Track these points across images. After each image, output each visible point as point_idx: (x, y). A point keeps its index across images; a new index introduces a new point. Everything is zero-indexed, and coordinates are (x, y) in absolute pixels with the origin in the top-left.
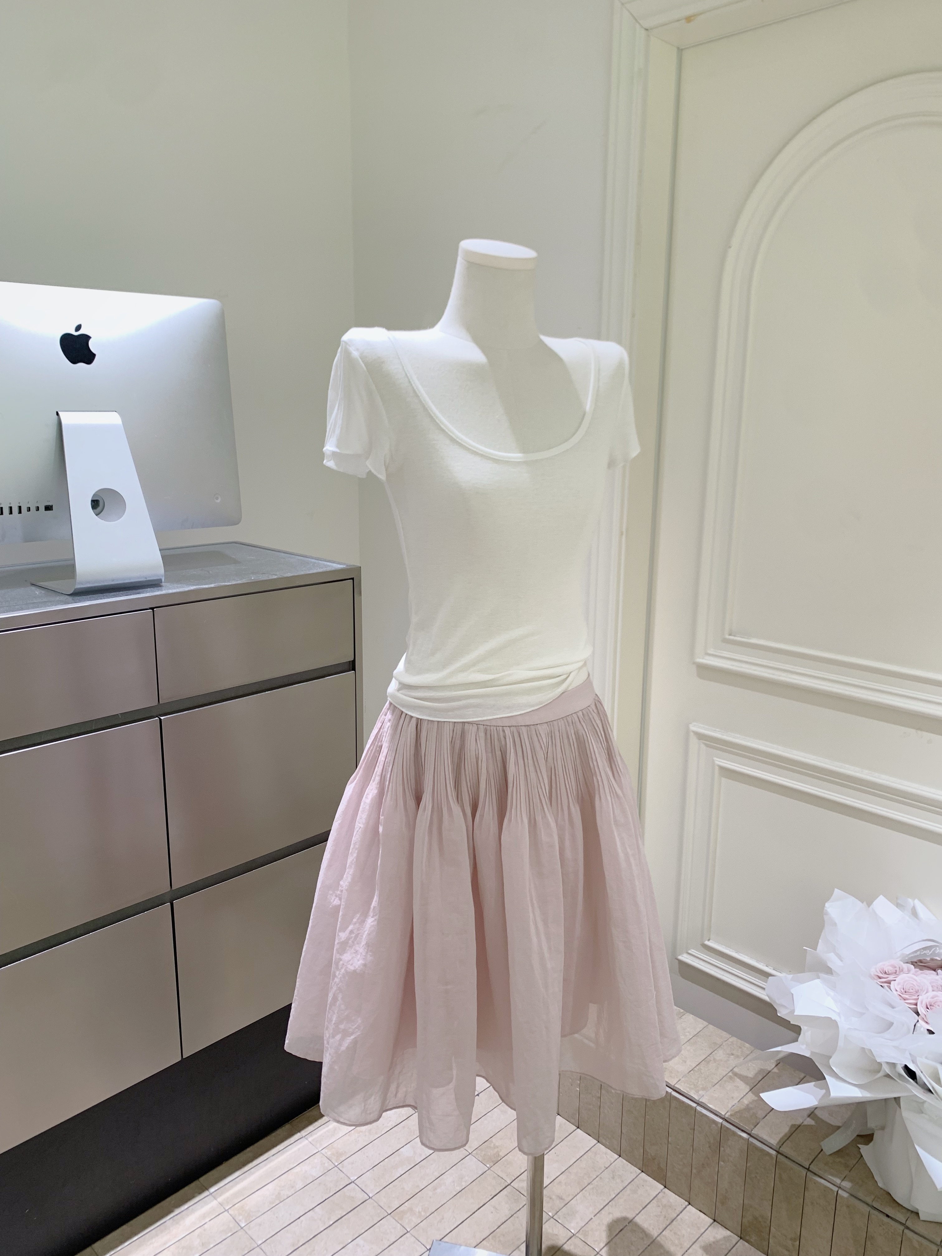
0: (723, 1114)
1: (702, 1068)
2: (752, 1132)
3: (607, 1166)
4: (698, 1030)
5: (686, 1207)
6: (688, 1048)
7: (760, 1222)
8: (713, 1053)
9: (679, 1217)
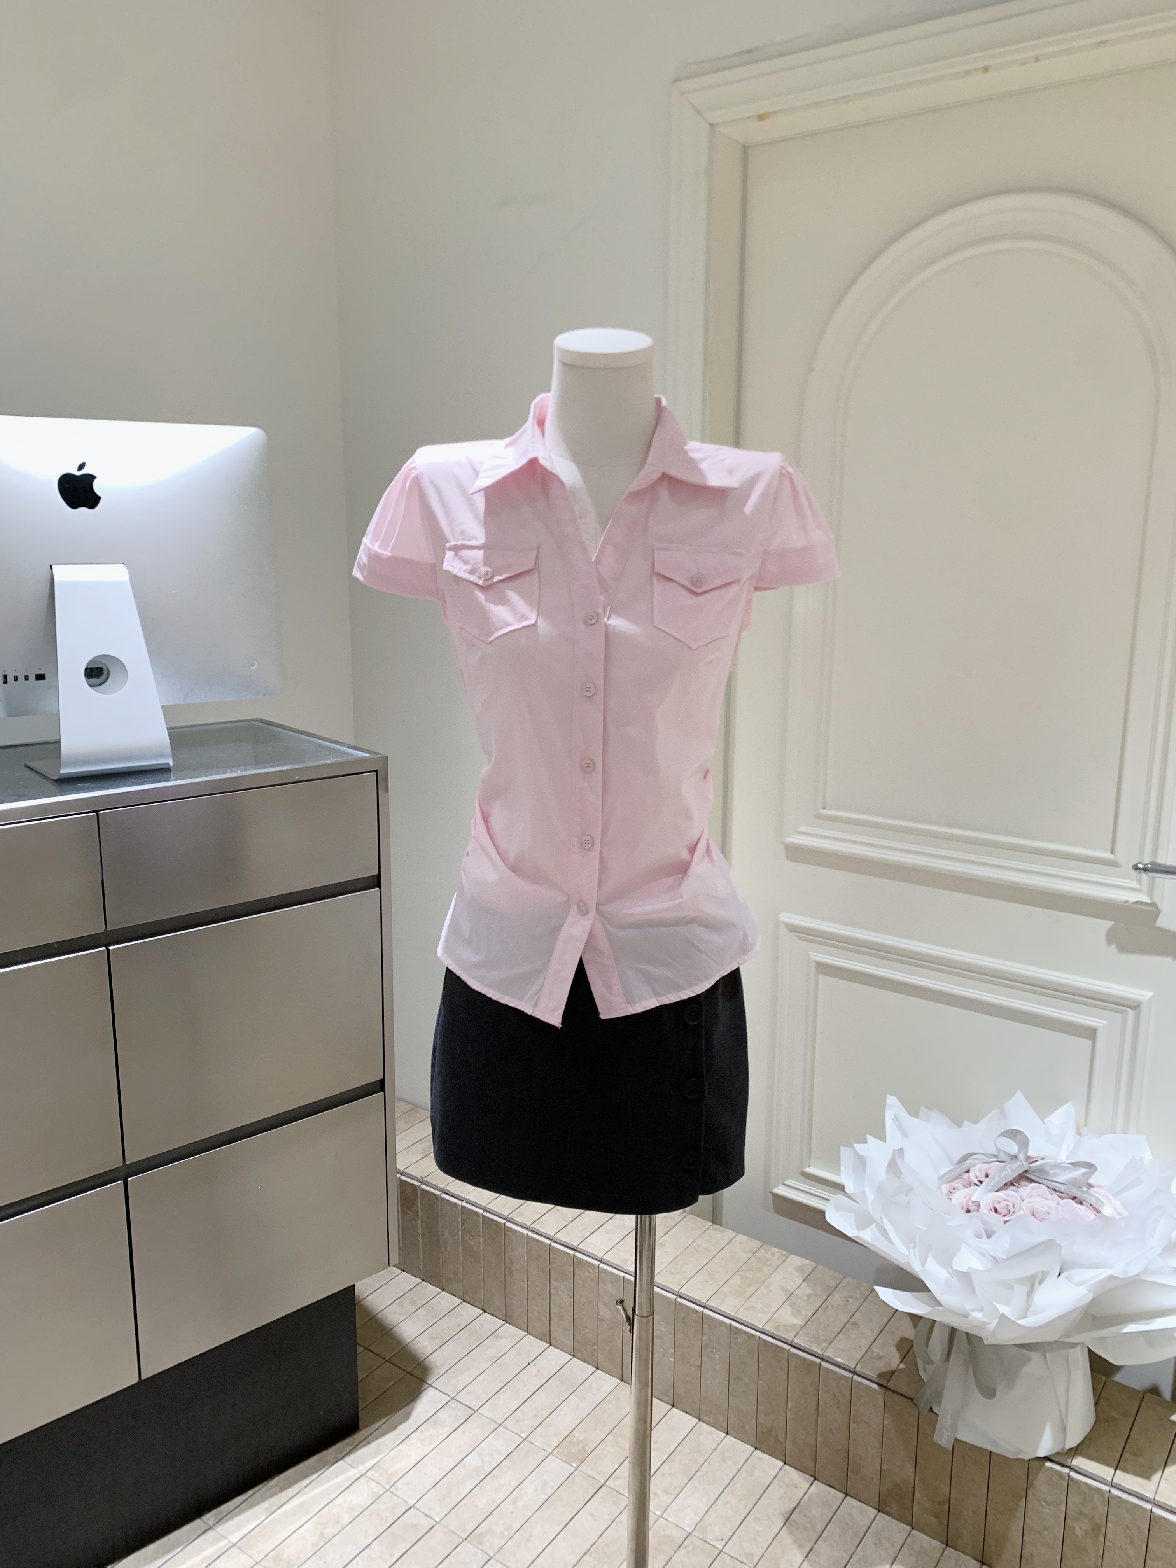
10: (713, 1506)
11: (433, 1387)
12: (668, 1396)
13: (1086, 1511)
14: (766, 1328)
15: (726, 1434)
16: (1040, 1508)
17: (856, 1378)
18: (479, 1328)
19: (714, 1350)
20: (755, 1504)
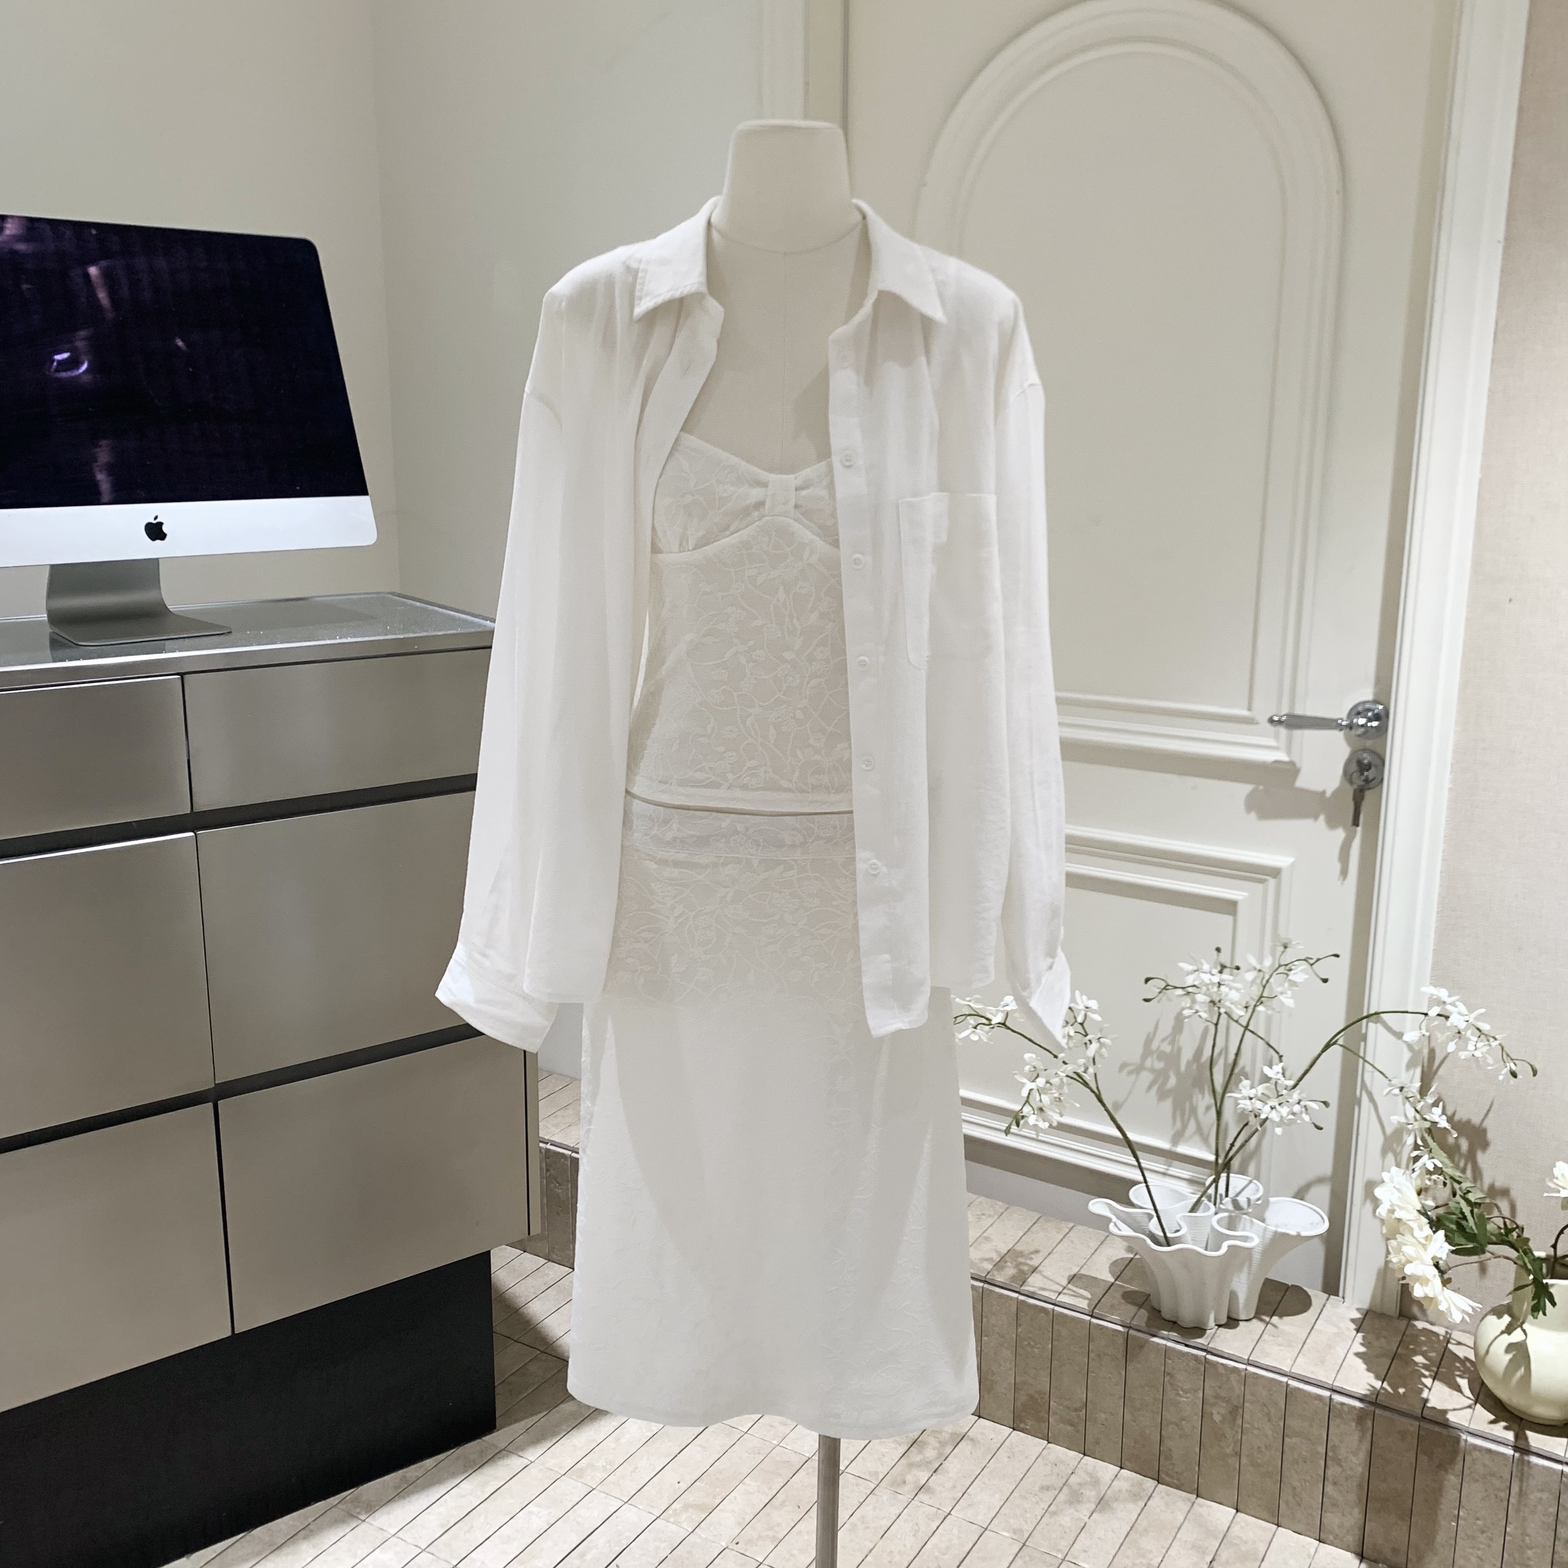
0: (983, 1275)
2: (1022, 1288)
7: (1037, 1400)
11: (518, 1342)
13: (1223, 1394)
16: (1178, 1398)
17: (986, 1286)
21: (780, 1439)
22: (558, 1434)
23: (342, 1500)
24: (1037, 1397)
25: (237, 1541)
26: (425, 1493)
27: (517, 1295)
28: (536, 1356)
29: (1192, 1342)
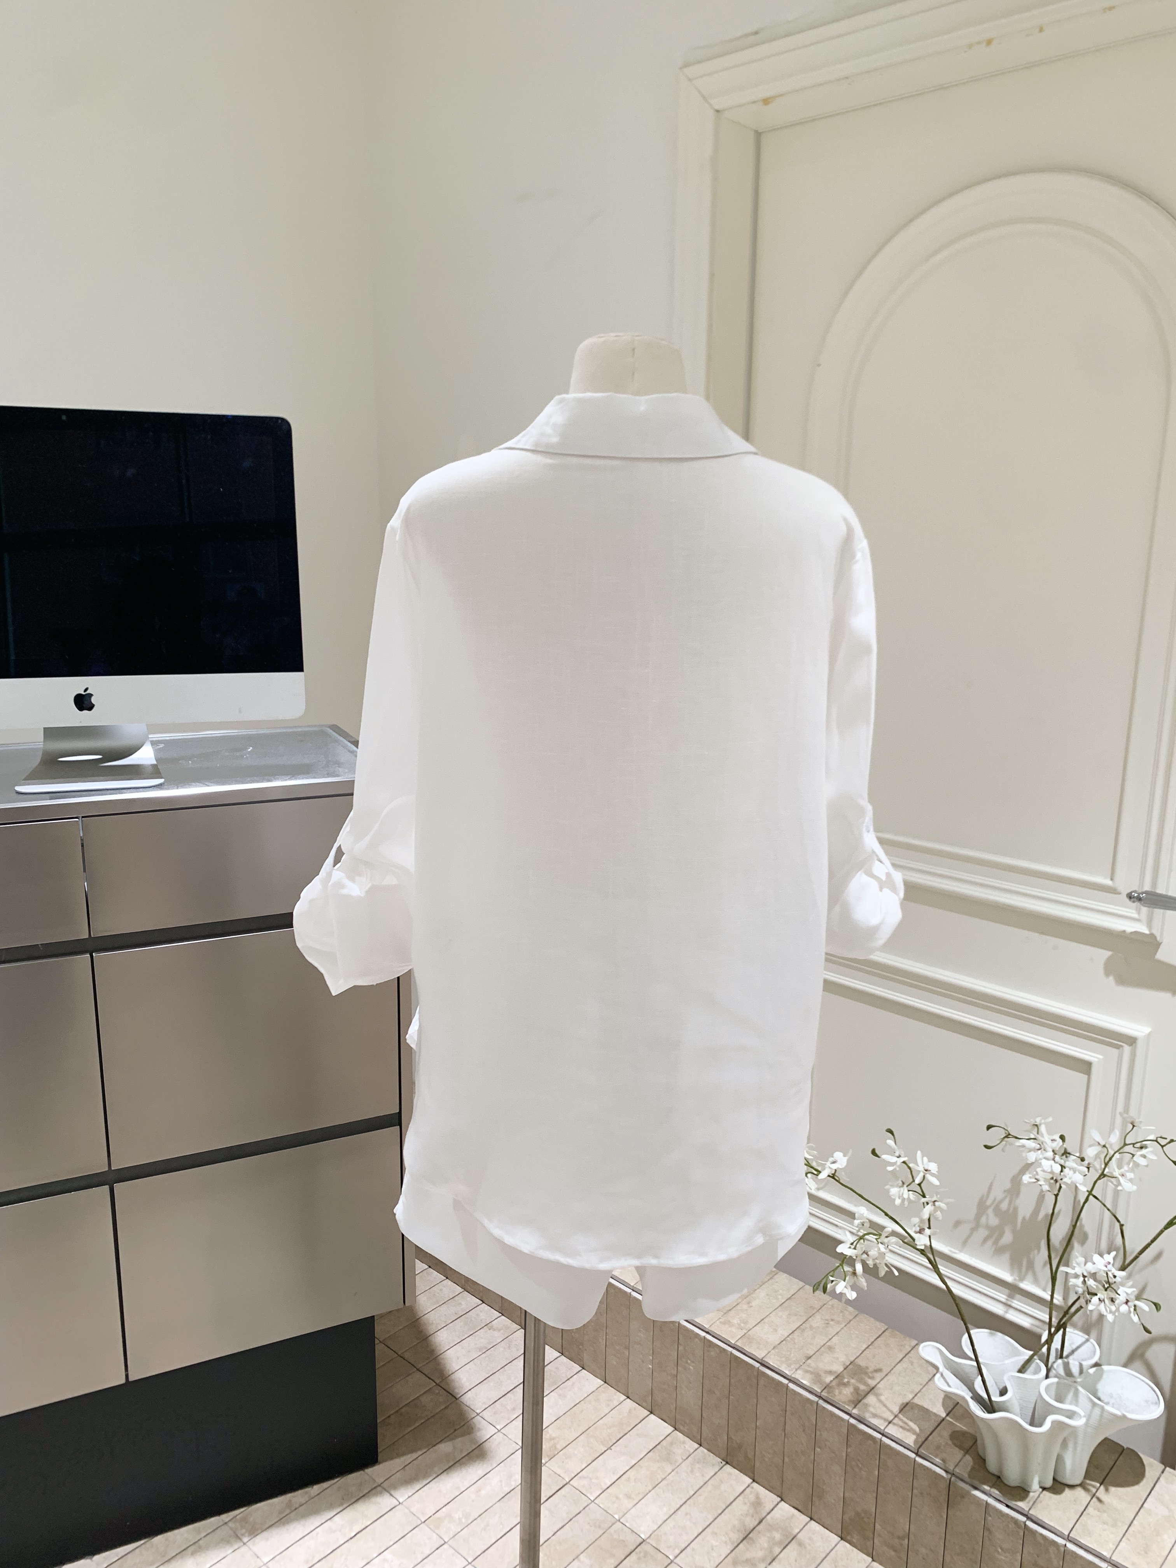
0: (819, 1391)
1: (795, 1337)
2: (854, 1411)
3: (685, 1458)
4: (792, 1292)
5: (777, 1504)
6: (780, 1314)
7: (863, 1518)
8: (810, 1319)
9: (769, 1517)
10: (673, 1515)
11: (419, 1371)
12: (646, 1402)
13: (1040, 1563)
14: (739, 1344)
15: (699, 1446)
17: (821, 1402)
18: (474, 1318)
19: (689, 1361)
20: (716, 1519)
21: (623, 1514)
22: (429, 1477)
23: (232, 1519)
24: (863, 1515)
25: (135, 1549)
26: (302, 1522)
27: (431, 1322)
28: (430, 1388)
29: (1012, 1503)
